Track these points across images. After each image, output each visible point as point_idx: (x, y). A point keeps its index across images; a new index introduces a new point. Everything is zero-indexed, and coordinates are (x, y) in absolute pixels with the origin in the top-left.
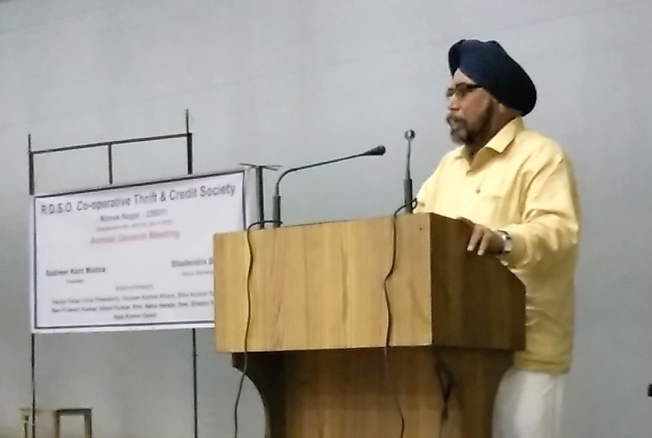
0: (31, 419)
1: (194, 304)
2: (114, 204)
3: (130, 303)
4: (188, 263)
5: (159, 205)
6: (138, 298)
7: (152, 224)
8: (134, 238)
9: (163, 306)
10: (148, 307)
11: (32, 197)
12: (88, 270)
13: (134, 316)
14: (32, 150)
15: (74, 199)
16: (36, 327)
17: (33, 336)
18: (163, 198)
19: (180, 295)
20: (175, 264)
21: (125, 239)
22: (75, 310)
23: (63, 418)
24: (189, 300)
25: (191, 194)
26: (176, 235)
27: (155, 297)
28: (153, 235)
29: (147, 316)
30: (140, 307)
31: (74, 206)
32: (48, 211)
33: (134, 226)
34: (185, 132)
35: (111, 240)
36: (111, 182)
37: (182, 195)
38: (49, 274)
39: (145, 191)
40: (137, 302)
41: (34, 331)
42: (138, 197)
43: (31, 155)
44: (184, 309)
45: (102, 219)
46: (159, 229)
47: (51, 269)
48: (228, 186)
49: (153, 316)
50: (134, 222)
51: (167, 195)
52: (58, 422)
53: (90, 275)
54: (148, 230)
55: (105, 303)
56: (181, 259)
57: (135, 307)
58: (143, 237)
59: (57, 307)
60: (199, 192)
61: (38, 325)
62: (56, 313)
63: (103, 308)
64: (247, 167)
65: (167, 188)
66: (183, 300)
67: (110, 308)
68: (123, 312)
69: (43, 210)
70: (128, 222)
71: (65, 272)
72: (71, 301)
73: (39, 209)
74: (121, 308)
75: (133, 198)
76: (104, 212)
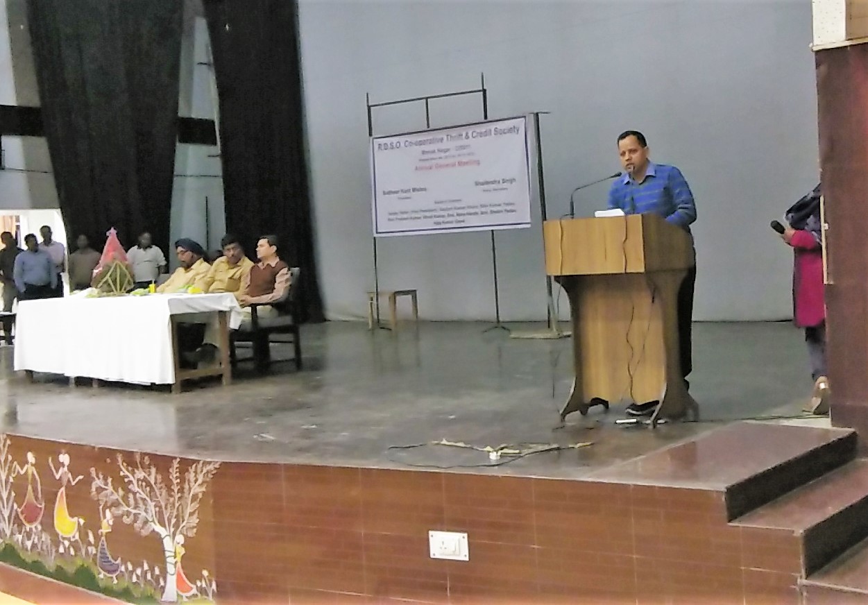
0: (375, 299)
1: (492, 212)
2: (431, 141)
3: (445, 213)
4: (487, 183)
5: (464, 142)
6: (451, 209)
7: (459, 155)
8: (447, 166)
9: (470, 214)
10: (458, 215)
11: (371, 138)
12: (414, 190)
13: (448, 222)
14: (370, 104)
15: (402, 139)
16: (377, 233)
17: (375, 238)
18: (467, 137)
19: (482, 206)
20: (477, 184)
21: (439, 166)
22: (405, 219)
23: (398, 298)
25: (487, 133)
26: (478, 163)
27: (464, 208)
28: (460, 164)
29: (458, 222)
30: (453, 215)
31: (402, 145)
32: (383, 148)
33: (446, 157)
34: (481, 89)
35: (429, 168)
36: (428, 127)
37: (481, 134)
38: (384, 193)
39: (454, 132)
40: (450, 212)
41: (376, 235)
42: (449, 137)
43: (369, 108)
44: (484, 216)
45: (424, 152)
46: (465, 159)
47: (387, 190)
48: (514, 127)
49: (463, 221)
50: (447, 154)
51: (470, 134)
52: (394, 301)
53: (416, 193)
54: (457, 160)
55: (426, 213)
56: (482, 180)
57: (449, 215)
58: (454, 165)
59: (391, 217)
60: (493, 132)
61: (379, 231)
62: (391, 222)
63: (425, 217)
64: (527, 114)
65: (470, 130)
66: (484, 210)
67: (431, 217)
68: (441, 220)
69: (379, 147)
70: (442, 155)
71: (396, 192)
72: (402, 213)
73: (376, 147)
74: (439, 217)
75: (445, 138)
76: (424, 148)
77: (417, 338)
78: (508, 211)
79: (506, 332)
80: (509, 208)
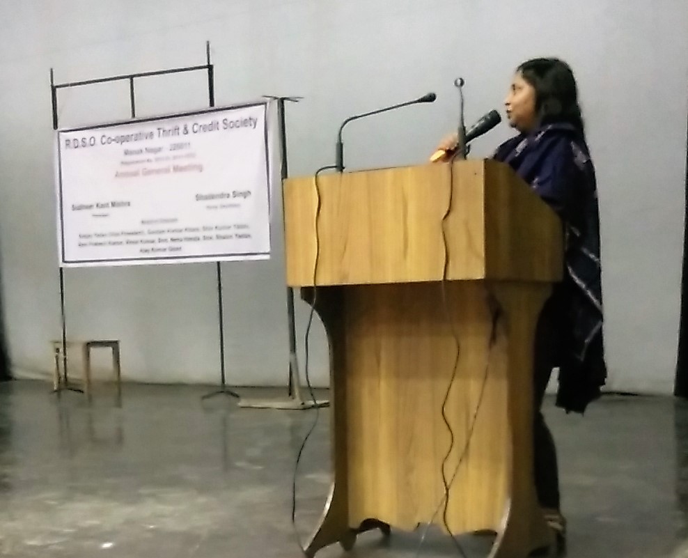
0: (61, 350)
1: (218, 237)
2: (138, 137)
3: (155, 237)
4: (212, 197)
5: (181, 138)
6: (163, 231)
7: (175, 158)
8: (158, 171)
9: (190, 239)
10: (173, 240)
11: (56, 132)
12: (113, 204)
13: (159, 250)
14: (55, 84)
15: (97, 133)
16: (64, 261)
17: (61, 269)
18: (186, 132)
19: (205, 229)
20: (198, 197)
21: (148, 172)
22: (101, 244)
23: (93, 350)
24: (213, 233)
25: (213, 127)
26: (200, 168)
27: (181, 231)
28: (177, 169)
29: (172, 249)
30: (165, 240)
31: (98, 141)
32: (72, 144)
33: (157, 160)
34: (206, 64)
35: (135, 174)
36: (134, 115)
37: (205, 128)
38: (74, 208)
39: (167, 125)
40: (163, 236)
41: (62, 265)
42: (161, 131)
43: (54, 89)
44: (209, 242)
45: (126, 153)
46: (184, 162)
47: (77, 204)
48: (250, 119)
49: (179, 249)
50: (159, 155)
51: (189, 129)
52: (88, 355)
53: (115, 209)
54: (171, 163)
55: (131, 237)
56: (205, 192)
57: (160, 241)
58: (167, 171)
59: (84, 241)
60: (221, 125)
61: (66, 259)
62: (83, 248)
63: (129, 242)
64: (269, 99)
65: (189, 121)
66: (207, 234)
67: (136, 242)
68: (149, 246)
69: (67, 145)
70: (151, 156)
71: (91, 207)
72: (98, 236)
73: (63, 143)
74: (148, 242)
75: (156, 132)
76: (127, 146)
77: (119, 404)
78: (240, 237)
79: (233, 399)
80: (241, 232)
